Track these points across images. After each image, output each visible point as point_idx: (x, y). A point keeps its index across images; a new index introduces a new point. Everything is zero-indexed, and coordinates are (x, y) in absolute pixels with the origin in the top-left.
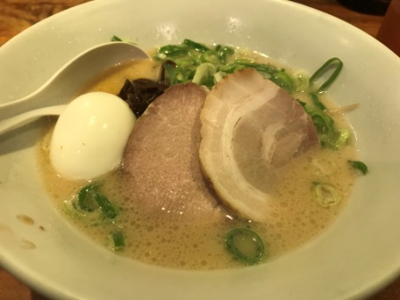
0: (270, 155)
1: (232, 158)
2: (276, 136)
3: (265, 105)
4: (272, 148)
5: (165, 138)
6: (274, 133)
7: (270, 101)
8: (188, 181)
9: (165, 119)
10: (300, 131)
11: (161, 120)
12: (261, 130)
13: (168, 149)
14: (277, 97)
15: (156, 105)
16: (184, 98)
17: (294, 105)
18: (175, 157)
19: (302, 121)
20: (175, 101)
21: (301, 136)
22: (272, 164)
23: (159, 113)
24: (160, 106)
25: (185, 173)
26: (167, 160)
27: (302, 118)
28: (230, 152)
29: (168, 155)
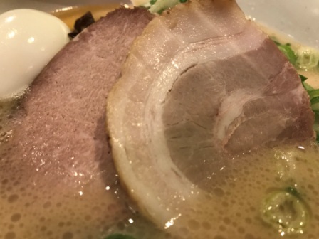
0: (227, 132)
1: (159, 118)
2: (245, 107)
3: (239, 57)
4: (233, 123)
5: (83, 73)
6: (243, 102)
7: (249, 54)
8: (86, 136)
9: (93, 48)
10: (288, 111)
11: (88, 49)
12: (224, 92)
13: (80, 87)
14: (261, 49)
15: (90, 31)
16: (126, 26)
17: (284, 70)
18: (84, 99)
19: (293, 97)
20: (114, 28)
21: (286, 119)
22: (226, 146)
23: (90, 41)
24: (94, 33)
25: (86, 124)
26: (73, 101)
27: (294, 92)
28: (159, 108)
29: (77, 95)
